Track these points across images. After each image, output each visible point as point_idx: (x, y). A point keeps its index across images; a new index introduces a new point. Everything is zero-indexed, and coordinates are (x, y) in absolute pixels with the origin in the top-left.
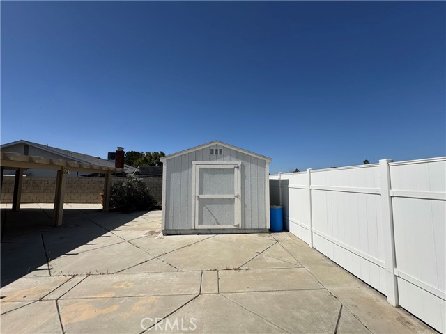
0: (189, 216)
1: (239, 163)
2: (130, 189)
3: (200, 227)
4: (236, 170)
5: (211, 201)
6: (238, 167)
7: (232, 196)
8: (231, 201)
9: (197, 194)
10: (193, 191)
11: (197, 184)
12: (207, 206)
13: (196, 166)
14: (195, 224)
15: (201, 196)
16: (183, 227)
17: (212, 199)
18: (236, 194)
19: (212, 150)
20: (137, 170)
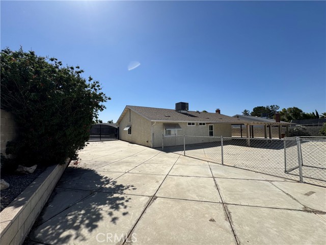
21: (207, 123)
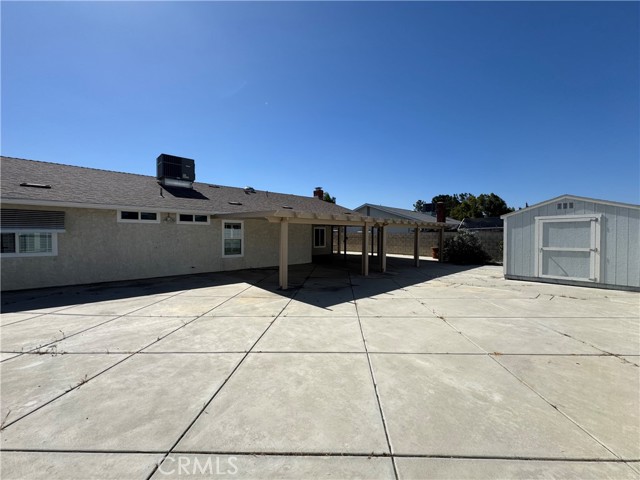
0: (531, 266)
1: (599, 216)
2: (462, 244)
3: (544, 276)
4: (593, 223)
5: (559, 254)
6: (596, 220)
7: (588, 250)
8: (586, 255)
9: (541, 247)
10: (536, 243)
11: (541, 237)
12: (554, 258)
13: (539, 221)
14: (538, 272)
15: (545, 249)
16: (526, 274)
17: (559, 252)
18: (593, 247)
19: (559, 205)
20: (461, 223)
21: (213, 217)
